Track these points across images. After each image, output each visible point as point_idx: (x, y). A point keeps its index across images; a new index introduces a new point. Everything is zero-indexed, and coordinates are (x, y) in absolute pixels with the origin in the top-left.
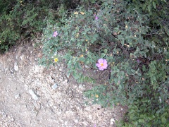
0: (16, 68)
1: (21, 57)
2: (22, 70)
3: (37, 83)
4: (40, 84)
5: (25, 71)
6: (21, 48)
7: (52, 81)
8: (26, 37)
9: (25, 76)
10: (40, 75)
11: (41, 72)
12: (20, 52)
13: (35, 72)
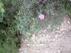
0: (29, 45)
1: (26, 41)
2: (31, 43)
3: (38, 41)
4: (39, 40)
5: (32, 42)
6: (23, 39)
8: (19, 35)
9: (33, 43)
10: (36, 38)
11: (35, 37)
12: (24, 40)
13: (34, 39)
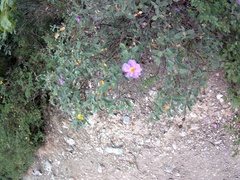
0: (71, 142)
1: (64, 127)
2: (79, 138)
3: (105, 135)
4: (109, 133)
5: (82, 136)
6: (54, 119)
7: (118, 117)
9: (88, 139)
10: (101, 124)
11: (98, 119)
12: (57, 124)
13: (93, 126)
